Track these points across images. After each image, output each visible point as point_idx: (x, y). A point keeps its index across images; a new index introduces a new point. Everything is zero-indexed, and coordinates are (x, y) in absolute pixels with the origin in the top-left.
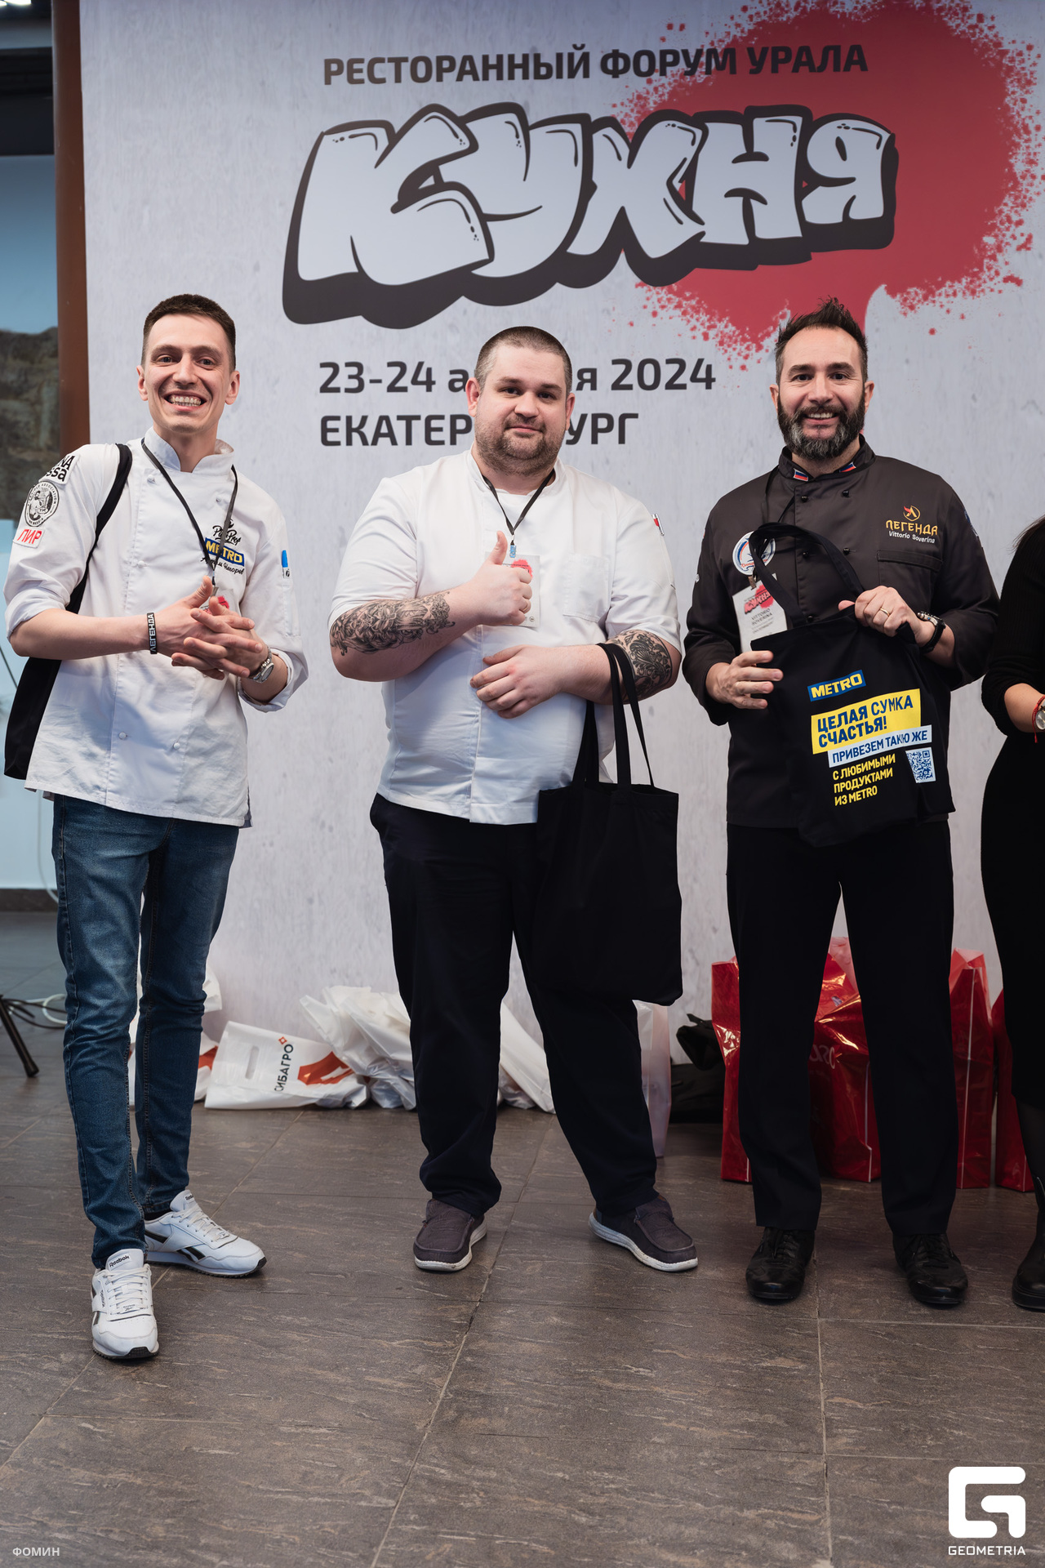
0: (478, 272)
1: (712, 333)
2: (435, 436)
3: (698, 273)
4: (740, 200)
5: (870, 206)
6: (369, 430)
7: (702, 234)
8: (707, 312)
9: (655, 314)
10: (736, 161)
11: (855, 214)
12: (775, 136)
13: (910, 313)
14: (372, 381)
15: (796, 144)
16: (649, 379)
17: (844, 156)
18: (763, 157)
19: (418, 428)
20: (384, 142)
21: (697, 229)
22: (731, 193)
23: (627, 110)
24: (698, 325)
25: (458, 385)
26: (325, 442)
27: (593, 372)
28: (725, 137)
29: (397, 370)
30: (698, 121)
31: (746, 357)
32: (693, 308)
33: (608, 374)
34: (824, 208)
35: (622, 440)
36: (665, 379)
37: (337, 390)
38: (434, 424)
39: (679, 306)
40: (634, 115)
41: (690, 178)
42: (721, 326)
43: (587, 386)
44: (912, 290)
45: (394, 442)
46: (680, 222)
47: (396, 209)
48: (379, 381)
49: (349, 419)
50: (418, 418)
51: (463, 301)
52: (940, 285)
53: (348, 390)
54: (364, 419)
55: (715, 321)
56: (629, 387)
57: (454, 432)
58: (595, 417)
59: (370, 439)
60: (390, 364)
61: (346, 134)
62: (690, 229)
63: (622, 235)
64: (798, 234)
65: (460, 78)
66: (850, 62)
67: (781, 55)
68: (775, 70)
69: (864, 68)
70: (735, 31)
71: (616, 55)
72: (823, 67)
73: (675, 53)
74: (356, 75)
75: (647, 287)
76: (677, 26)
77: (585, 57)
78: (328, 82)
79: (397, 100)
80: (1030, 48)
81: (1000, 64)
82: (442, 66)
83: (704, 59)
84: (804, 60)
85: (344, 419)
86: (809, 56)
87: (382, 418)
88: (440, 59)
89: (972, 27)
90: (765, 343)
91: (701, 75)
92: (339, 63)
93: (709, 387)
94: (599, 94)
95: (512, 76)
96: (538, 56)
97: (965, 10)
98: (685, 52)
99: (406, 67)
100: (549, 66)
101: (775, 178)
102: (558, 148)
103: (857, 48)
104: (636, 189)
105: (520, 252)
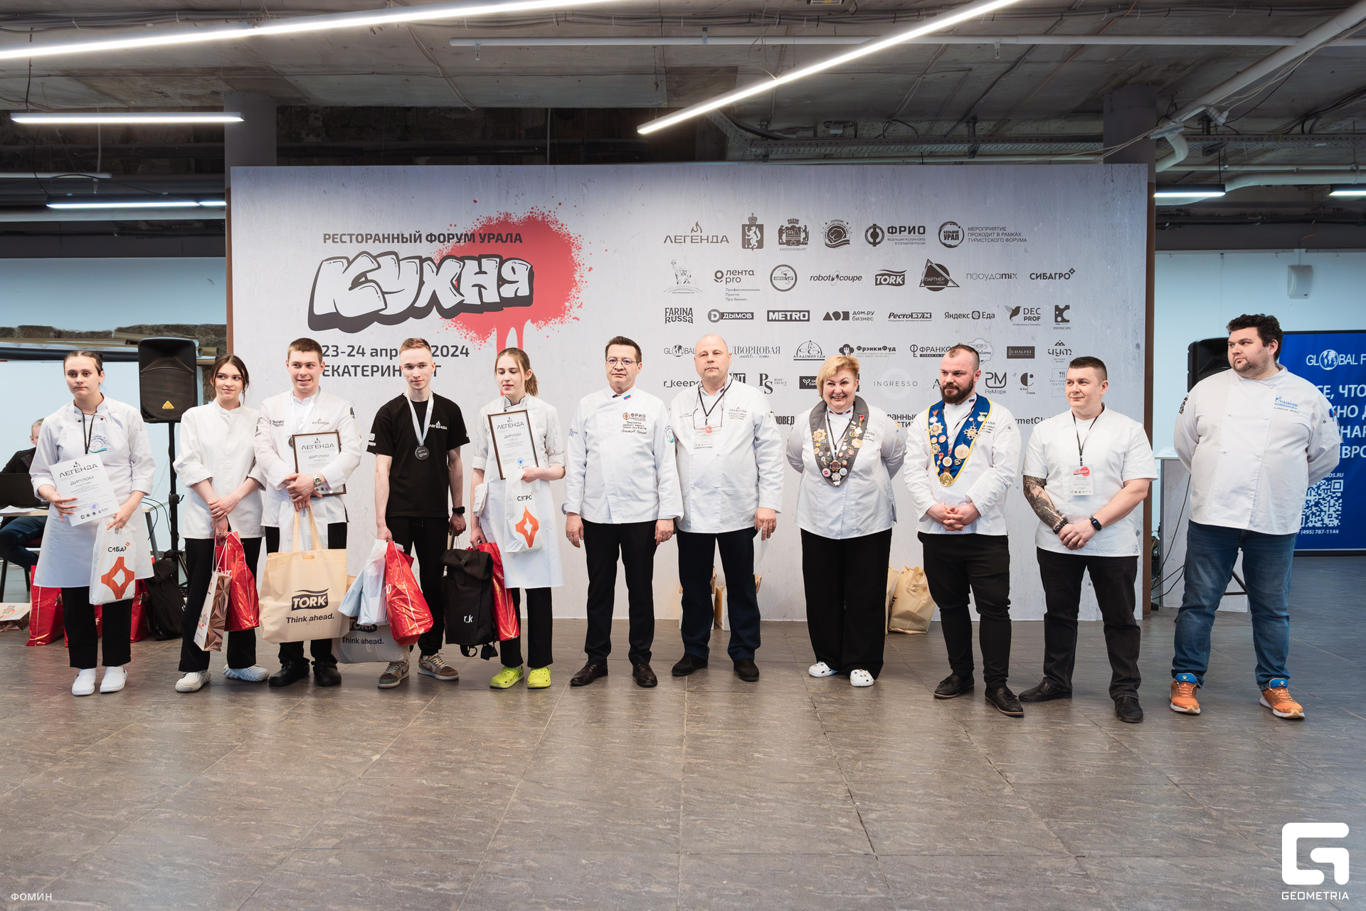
0: (381, 313)
1: (468, 336)
2: (365, 373)
3: (462, 314)
4: (477, 288)
5: (524, 291)
6: (341, 371)
7: (464, 300)
8: (466, 329)
10: (475, 274)
11: (518, 294)
12: (490, 265)
13: (540, 330)
14: (341, 353)
15: (497, 268)
16: (445, 353)
17: (514, 273)
18: (485, 273)
19: (359, 370)
20: (346, 265)
21: (462, 298)
22: (473, 286)
23: (436, 255)
24: (463, 333)
25: (374, 354)
28: (472, 265)
29: (351, 349)
30: (462, 259)
32: (461, 327)
34: (508, 292)
36: (451, 353)
37: (329, 356)
38: (365, 368)
39: (456, 326)
40: (438, 257)
41: (459, 280)
42: (471, 334)
44: (540, 322)
45: (350, 375)
46: (455, 296)
47: (350, 289)
48: (344, 353)
49: (333, 366)
50: (359, 366)
51: (376, 323)
52: (550, 320)
53: (332, 356)
54: (339, 366)
55: (469, 332)
56: (438, 356)
57: (373, 372)
59: (341, 374)
60: (348, 346)
61: (332, 261)
62: (459, 298)
63: (434, 300)
64: (498, 300)
65: (374, 242)
66: (516, 240)
67: (491, 236)
68: (489, 242)
69: (521, 242)
70: (474, 228)
71: (431, 235)
72: (506, 242)
73: (453, 235)
74: (335, 240)
75: (444, 319)
76: (453, 225)
77: (420, 235)
78: (325, 242)
79: (351, 249)
80: (580, 236)
81: (569, 242)
82: (367, 238)
83: (463, 237)
84: (499, 238)
85: (331, 367)
86: (501, 237)
87: (345, 366)
88: (366, 235)
89: (559, 228)
90: (487, 340)
91: (462, 243)
92: (329, 235)
93: (467, 356)
94: (425, 249)
95: (393, 242)
96: (402, 235)
97: (557, 222)
98: (457, 235)
99: (354, 237)
100: (407, 238)
101: (490, 281)
102: (410, 268)
103: (518, 235)
104: (439, 284)
105: (396, 305)
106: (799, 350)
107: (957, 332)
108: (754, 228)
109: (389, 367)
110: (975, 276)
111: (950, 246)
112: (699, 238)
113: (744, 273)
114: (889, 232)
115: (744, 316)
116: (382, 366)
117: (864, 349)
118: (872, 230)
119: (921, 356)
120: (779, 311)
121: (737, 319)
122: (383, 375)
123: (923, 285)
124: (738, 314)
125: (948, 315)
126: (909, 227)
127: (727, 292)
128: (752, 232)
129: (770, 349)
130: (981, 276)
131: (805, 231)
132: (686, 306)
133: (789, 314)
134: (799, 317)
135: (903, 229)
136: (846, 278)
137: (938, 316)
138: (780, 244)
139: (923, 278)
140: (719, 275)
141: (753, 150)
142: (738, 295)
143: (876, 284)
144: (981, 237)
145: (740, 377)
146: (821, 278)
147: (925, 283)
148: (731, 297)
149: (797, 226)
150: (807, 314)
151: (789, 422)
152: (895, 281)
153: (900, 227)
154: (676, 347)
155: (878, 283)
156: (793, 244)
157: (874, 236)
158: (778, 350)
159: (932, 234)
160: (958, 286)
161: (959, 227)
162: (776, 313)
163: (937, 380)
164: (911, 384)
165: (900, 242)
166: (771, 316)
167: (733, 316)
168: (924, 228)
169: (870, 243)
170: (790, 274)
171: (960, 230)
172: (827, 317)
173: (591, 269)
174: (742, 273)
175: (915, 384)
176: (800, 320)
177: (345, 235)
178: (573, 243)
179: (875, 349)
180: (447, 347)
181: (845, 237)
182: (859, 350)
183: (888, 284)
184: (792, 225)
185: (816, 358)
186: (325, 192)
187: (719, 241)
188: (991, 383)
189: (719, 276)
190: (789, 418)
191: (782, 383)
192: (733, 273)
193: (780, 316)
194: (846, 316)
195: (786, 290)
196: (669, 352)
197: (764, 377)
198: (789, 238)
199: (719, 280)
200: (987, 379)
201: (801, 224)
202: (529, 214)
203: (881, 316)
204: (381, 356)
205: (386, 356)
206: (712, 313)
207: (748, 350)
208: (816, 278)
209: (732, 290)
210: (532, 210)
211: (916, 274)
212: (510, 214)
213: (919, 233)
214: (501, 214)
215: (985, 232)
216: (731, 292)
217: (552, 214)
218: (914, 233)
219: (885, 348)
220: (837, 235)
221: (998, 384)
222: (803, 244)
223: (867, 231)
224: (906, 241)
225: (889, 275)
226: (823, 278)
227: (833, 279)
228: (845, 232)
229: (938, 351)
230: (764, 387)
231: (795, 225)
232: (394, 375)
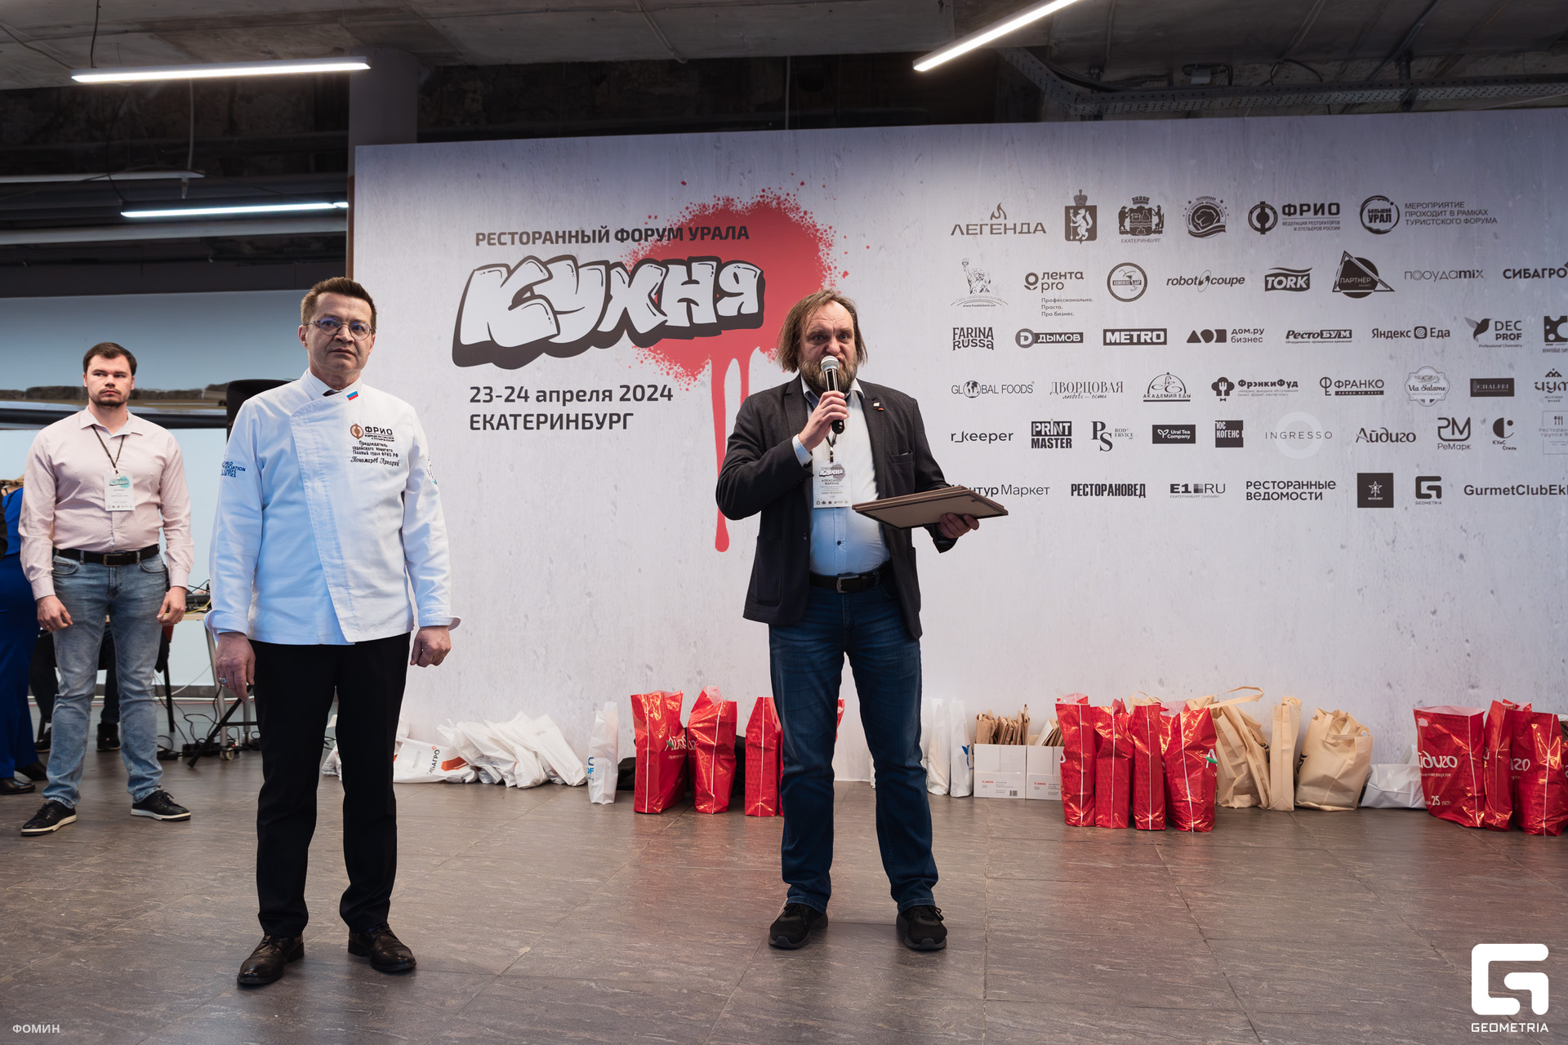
0: (551, 340)
1: (671, 372)
2: (529, 425)
3: (664, 341)
4: (686, 303)
5: (751, 307)
6: (495, 422)
7: (666, 321)
8: (669, 361)
9: (642, 362)
10: (683, 284)
11: (743, 311)
12: (703, 272)
14: (497, 397)
15: (713, 276)
16: (639, 395)
17: (738, 282)
18: (697, 282)
19: (520, 420)
20: (505, 274)
21: (663, 318)
22: (680, 301)
23: (628, 259)
24: (664, 367)
25: (541, 398)
26: (472, 428)
27: (610, 392)
28: (678, 272)
29: (510, 390)
30: (664, 264)
31: (689, 384)
32: (661, 359)
33: (618, 393)
34: (728, 308)
35: (625, 427)
36: (647, 395)
37: (479, 401)
38: (529, 418)
39: (654, 357)
40: (632, 261)
41: (660, 292)
42: (676, 368)
43: (607, 399)
45: (508, 428)
46: (655, 315)
47: (510, 308)
48: (501, 396)
49: (485, 416)
50: (520, 415)
53: (484, 401)
54: (493, 416)
55: (672, 366)
56: (629, 400)
57: (539, 423)
58: (611, 415)
59: (495, 427)
60: (506, 388)
61: (485, 271)
62: (660, 319)
63: (625, 321)
64: (714, 320)
65: (544, 243)
66: (740, 235)
67: (706, 231)
68: (702, 238)
69: (747, 238)
70: (682, 220)
71: (622, 231)
72: (726, 237)
73: (652, 230)
74: (492, 241)
75: (638, 348)
76: (653, 217)
77: (607, 232)
78: (478, 244)
79: (512, 253)
80: (830, 228)
81: (815, 236)
82: (535, 237)
83: (666, 233)
84: (717, 233)
85: (482, 417)
86: (720, 232)
87: (502, 416)
88: (534, 233)
89: (801, 217)
90: (699, 377)
91: (665, 242)
92: (483, 235)
93: (669, 399)
94: (614, 251)
95: (570, 242)
96: (583, 232)
97: (798, 209)
98: (657, 230)
99: (517, 237)
100: (589, 237)
101: (702, 293)
102: (592, 279)
103: (744, 228)
104: (632, 298)
105: (573, 330)
106: (1151, 387)
107: (1391, 357)
108: (1082, 212)
109: (561, 416)
110: (1417, 275)
111: (1378, 232)
112: (1002, 227)
113: (1068, 275)
114: (1284, 213)
115: (1069, 338)
116: (552, 415)
117: (1250, 385)
118: (1258, 210)
119: (1337, 393)
120: (1120, 331)
121: (1059, 342)
122: (552, 427)
123: (1338, 289)
124: (1060, 335)
125: (1377, 333)
126: (1315, 205)
127: (1044, 303)
128: (1079, 217)
129: (1108, 385)
130: (1427, 275)
131: (1158, 214)
132: (983, 324)
133: (1135, 334)
134: (1151, 339)
135: (1305, 208)
136: (1221, 281)
137: (1362, 333)
138: (1122, 233)
139: (1337, 279)
140: (1032, 279)
141: (1080, 107)
142: (1060, 308)
143: (1267, 289)
144: (1426, 218)
145: (1064, 427)
146: (1182, 282)
147: (1341, 286)
148: (1049, 311)
149: (1147, 207)
150: (1162, 334)
151: (1138, 492)
152: (1296, 284)
153: (1301, 206)
154: (968, 383)
155: (1269, 286)
156: (1141, 233)
157: (1262, 219)
158: (1119, 387)
159: (1350, 215)
160: (1392, 290)
161: (1392, 204)
162: (1117, 334)
163: (1363, 429)
164: (1323, 436)
165: (1299, 227)
166: (1109, 338)
167: (1053, 339)
168: (1338, 205)
169: (1256, 229)
170: (1138, 276)
171: (1393, 208)
172: (1193, 338)
173: (846, 274)
174: (1065, 276)
175: (1328, 435)
176: (1153, 343)
177: (505, 234)
178: (821, 238)
179: (1266, 384)
180: (642, 387)
181: (1218, 221)
182: (1242, 385)
183: (1285, 288)
184: (1138, 205)
185: (1178, 398)
186: (479, 176)
187: (1032, 230)
188: (1447, 433)
189: (1031, 281)
190: (1138, 487)
191: (1127, 435)
192: (1052, 276)
193: (1123, 337)
194: (1222, 336)
195: (1131, 300)
196: (958, 391)
197: (1099, 426)
198: (1136, 225)
199: (1032, 287)
200: (1440, 428)
201: (1152, 205)
202: (759, 198)
203: (1275, 335)
204: (551, 400)
205: (558, 400)
206: (1022, 334)
207: (1076, 387)
208: (1175, 282)
209: (1051, 301)
210: (762, 194)
211: (1326, 273)
212: (733, 200)
213: (1330, 213)
214: (719, 199)
215: (1432, 210)
216: (1049, 304)
217: (791, 198)
218: (1323, 214)
219: (1281, 383)
220: (1206, 219)
221: (1457, 435)
222: (1155, 232)
223: (1251, 212)
224: (1310, 226)
225: (1286, 276)
226: (1186, 282)
227: (1201, 283)
228: (1218, 215)
229: (1363, 386)
230: (1099, 442)
231: (1143, 205)
232: (568, 428)
